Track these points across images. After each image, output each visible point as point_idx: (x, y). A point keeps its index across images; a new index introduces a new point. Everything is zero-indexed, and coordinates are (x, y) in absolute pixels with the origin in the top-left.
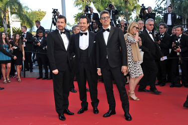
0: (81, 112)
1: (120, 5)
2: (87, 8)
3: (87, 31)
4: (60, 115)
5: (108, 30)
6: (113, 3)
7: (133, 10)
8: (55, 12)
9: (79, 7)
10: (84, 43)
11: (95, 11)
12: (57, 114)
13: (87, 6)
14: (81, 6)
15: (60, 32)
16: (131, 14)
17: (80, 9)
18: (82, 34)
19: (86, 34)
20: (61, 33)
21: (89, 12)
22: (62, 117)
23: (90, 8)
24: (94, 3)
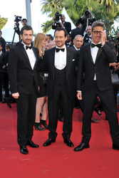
0: (48, 144)
1: (99, 11)
3: (64, 47)
4: (21, 148)
5: (99, 46)
6: (90, 9)
7: (115, 18)
9: (48, 14)
10: (61, 61)
11: (68, 19)
12: (19, 146)
13: (58, 13)
14: (51, 12)
15: (25, 47)
16: (112, 23)
17: (50, 16)
18: (58, 50)
19: (63, 50)
20: (27, 48)
21: (60, 21)
22: (24, 150)
23: (61, 15)
24: (66, 8)
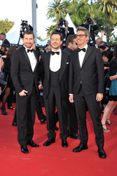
0: (48, 144)
1: (101, 18)
2: (62, 22)
3: (60, 50)
4: (22, 147)
5: (84, 50)
6: (92, 16)
7: (115, 25)
8: (24, 24)
9: (53, 19)
11: (71, 25)
13: (62, 19)
14: (55, 18)
16: (113, 30)
17: (54, 21)
18: (53, 53)
19: (58, 53)
20: (28, 51)
21: (64, 26)
22: (25, 150)
23: (65, 21)
24: (70, 14)
